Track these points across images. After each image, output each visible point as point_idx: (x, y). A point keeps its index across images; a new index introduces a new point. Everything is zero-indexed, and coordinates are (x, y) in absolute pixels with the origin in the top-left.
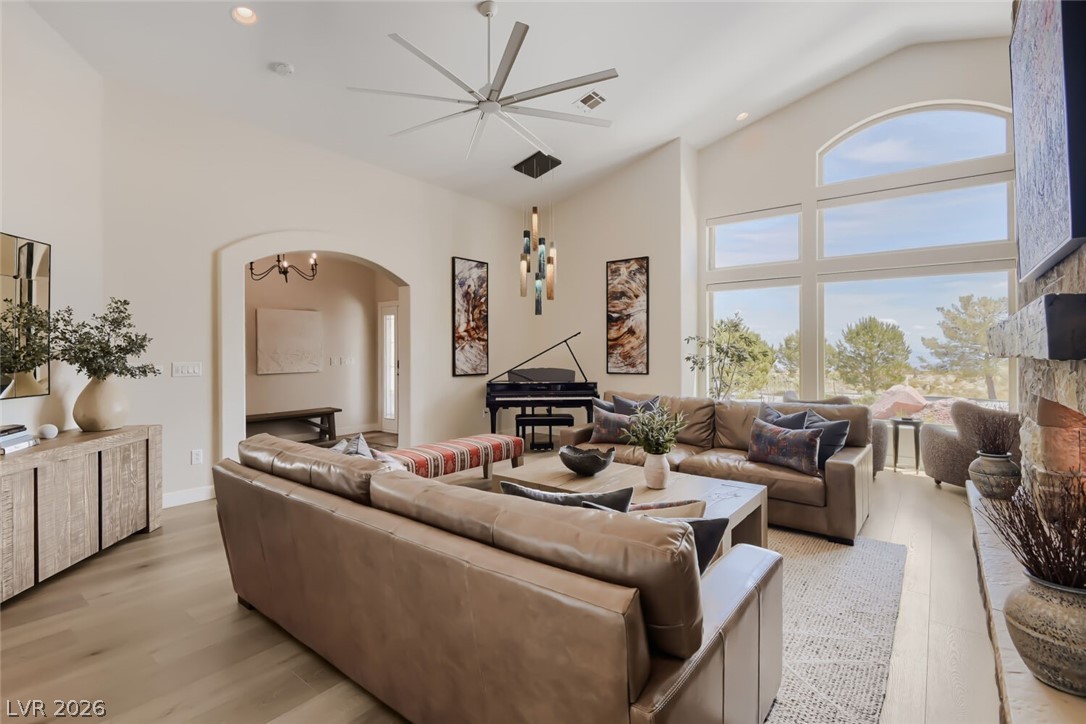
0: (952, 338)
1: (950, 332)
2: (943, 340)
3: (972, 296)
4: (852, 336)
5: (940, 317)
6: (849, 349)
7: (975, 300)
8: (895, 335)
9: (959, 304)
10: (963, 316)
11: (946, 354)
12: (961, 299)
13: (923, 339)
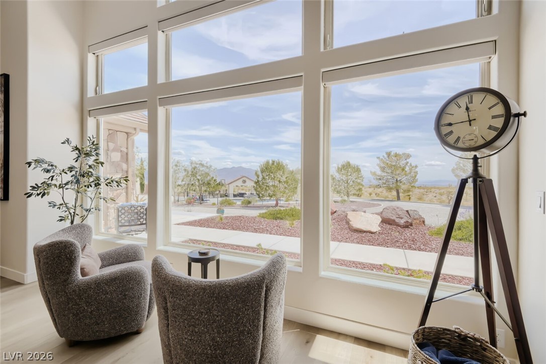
0: (383, 171)
1: (383, 169)
2: (379, 172)
3: (391, 152)
4: (339, 170)
5: (378, 161)
6: (337, 177)
7: (392, 154)
8: (357, 170)
9: (386, 156)
10: (387, 162)
11: (380, 179)
12: (387, 153)
13: (371, 172)
